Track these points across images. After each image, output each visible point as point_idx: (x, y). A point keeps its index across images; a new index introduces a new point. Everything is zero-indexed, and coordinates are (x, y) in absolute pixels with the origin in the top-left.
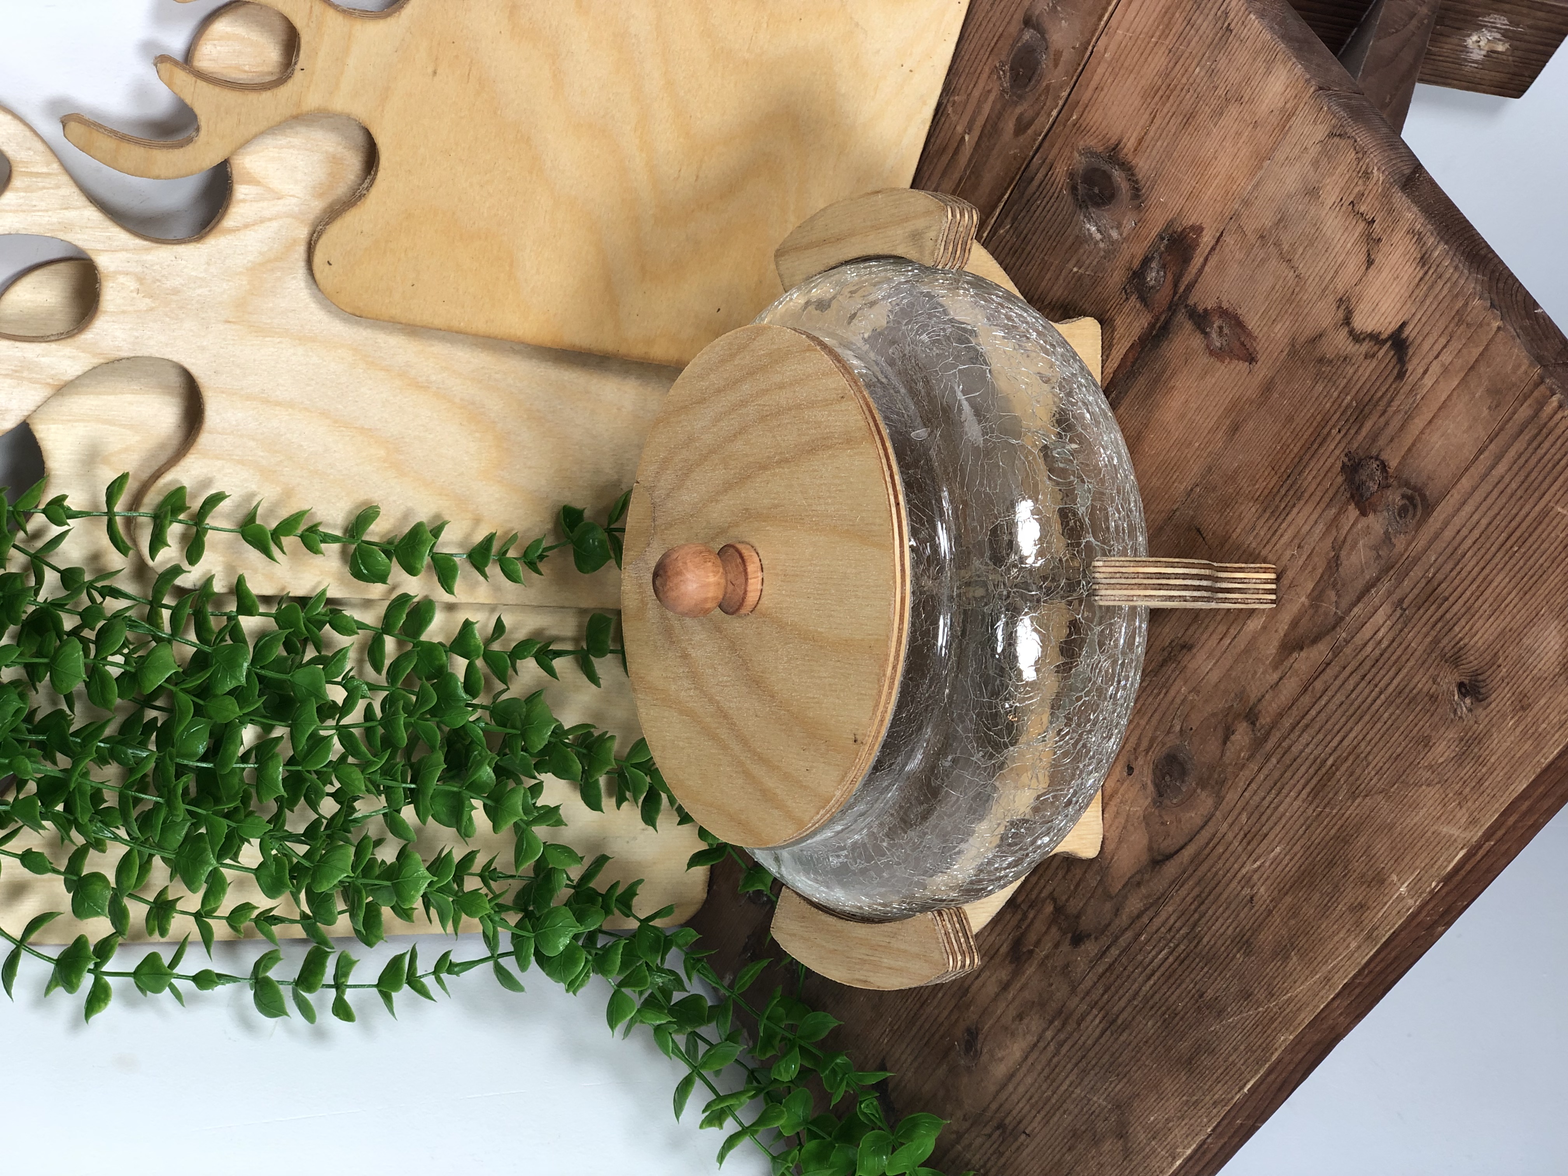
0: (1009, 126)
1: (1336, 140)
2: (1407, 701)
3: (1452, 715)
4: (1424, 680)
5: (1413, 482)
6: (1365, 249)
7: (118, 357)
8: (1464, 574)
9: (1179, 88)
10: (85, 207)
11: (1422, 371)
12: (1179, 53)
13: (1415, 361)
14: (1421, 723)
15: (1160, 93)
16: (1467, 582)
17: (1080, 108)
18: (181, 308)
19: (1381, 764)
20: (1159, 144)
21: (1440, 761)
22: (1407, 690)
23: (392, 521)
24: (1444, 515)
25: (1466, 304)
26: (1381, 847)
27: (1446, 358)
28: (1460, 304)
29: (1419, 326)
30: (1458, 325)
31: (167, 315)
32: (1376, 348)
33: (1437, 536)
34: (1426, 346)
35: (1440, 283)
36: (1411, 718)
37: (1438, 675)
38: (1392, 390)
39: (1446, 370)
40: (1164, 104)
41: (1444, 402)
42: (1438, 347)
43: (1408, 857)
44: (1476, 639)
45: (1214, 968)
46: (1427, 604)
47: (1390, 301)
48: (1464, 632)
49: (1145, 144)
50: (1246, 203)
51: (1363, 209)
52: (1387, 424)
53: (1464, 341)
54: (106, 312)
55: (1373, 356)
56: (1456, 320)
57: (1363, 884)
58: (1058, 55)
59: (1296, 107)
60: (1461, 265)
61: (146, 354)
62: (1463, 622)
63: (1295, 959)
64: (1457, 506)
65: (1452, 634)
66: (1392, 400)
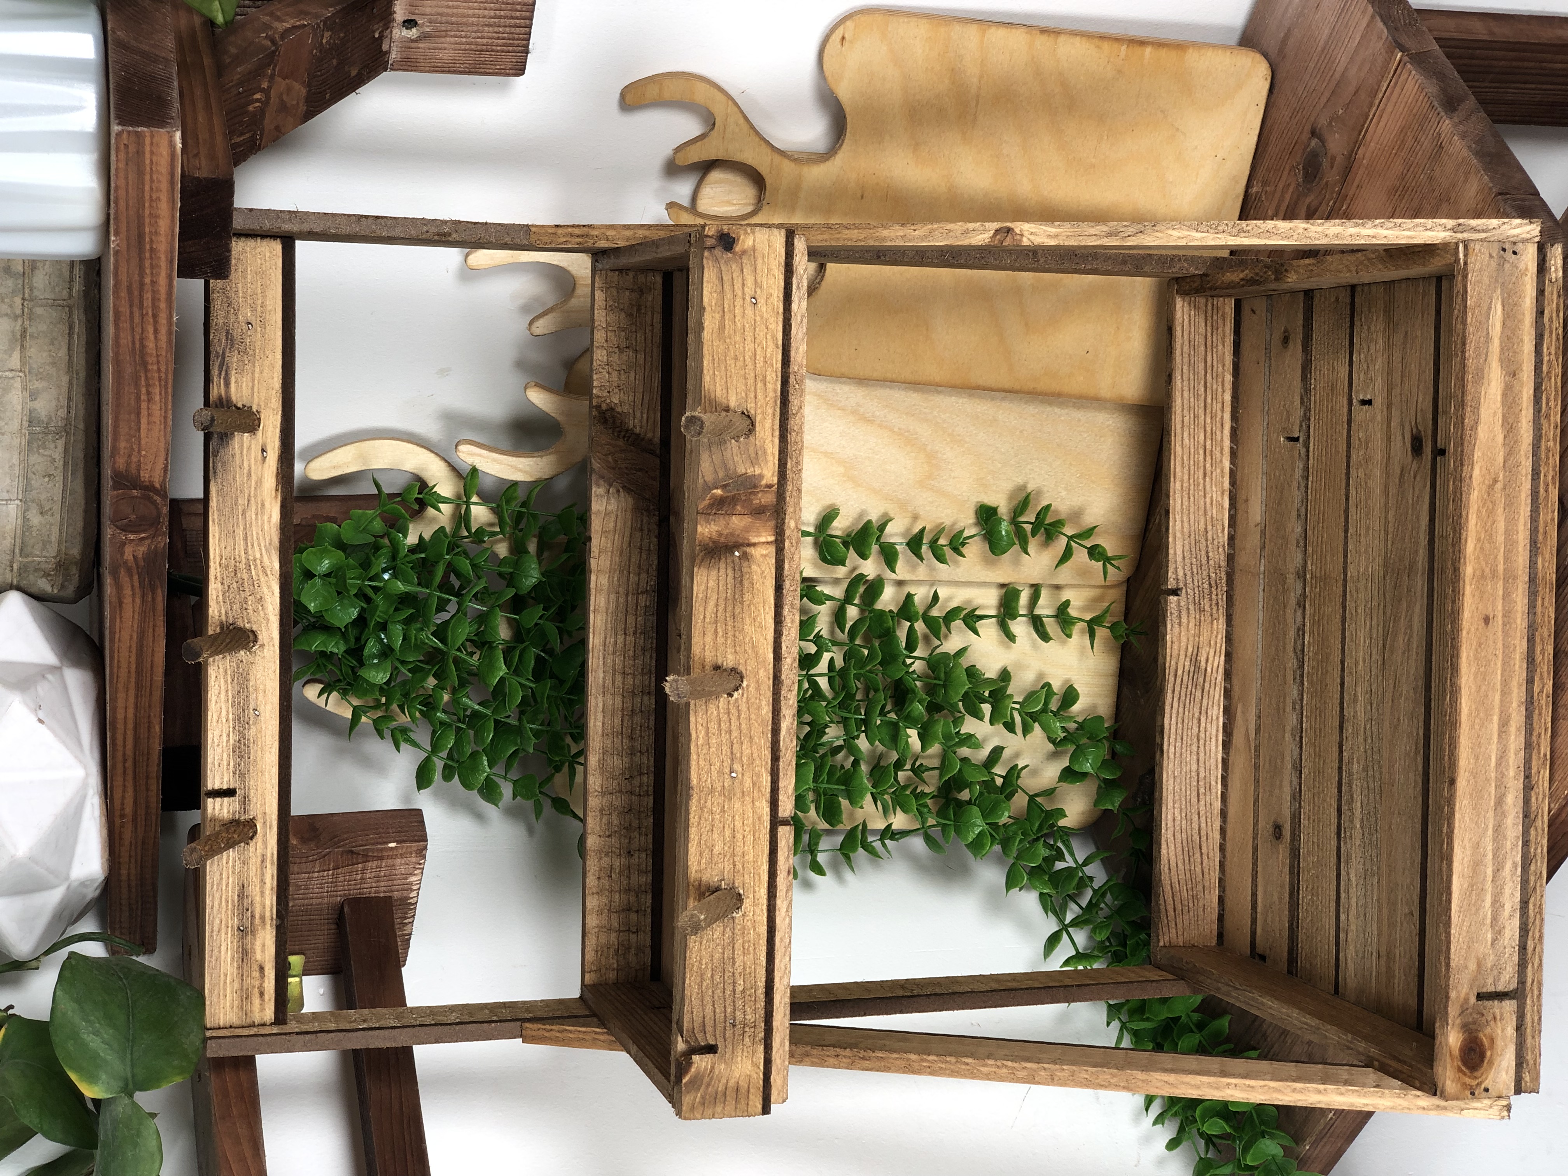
0: (1302, 212)
9: (1410, 189)
12: (1410, 163)
15: (1398, 192)
17: (1348, 201)
23: (851, 520)
40: (1401, 201)
58: (1333, 159)
59: (1483, 208)
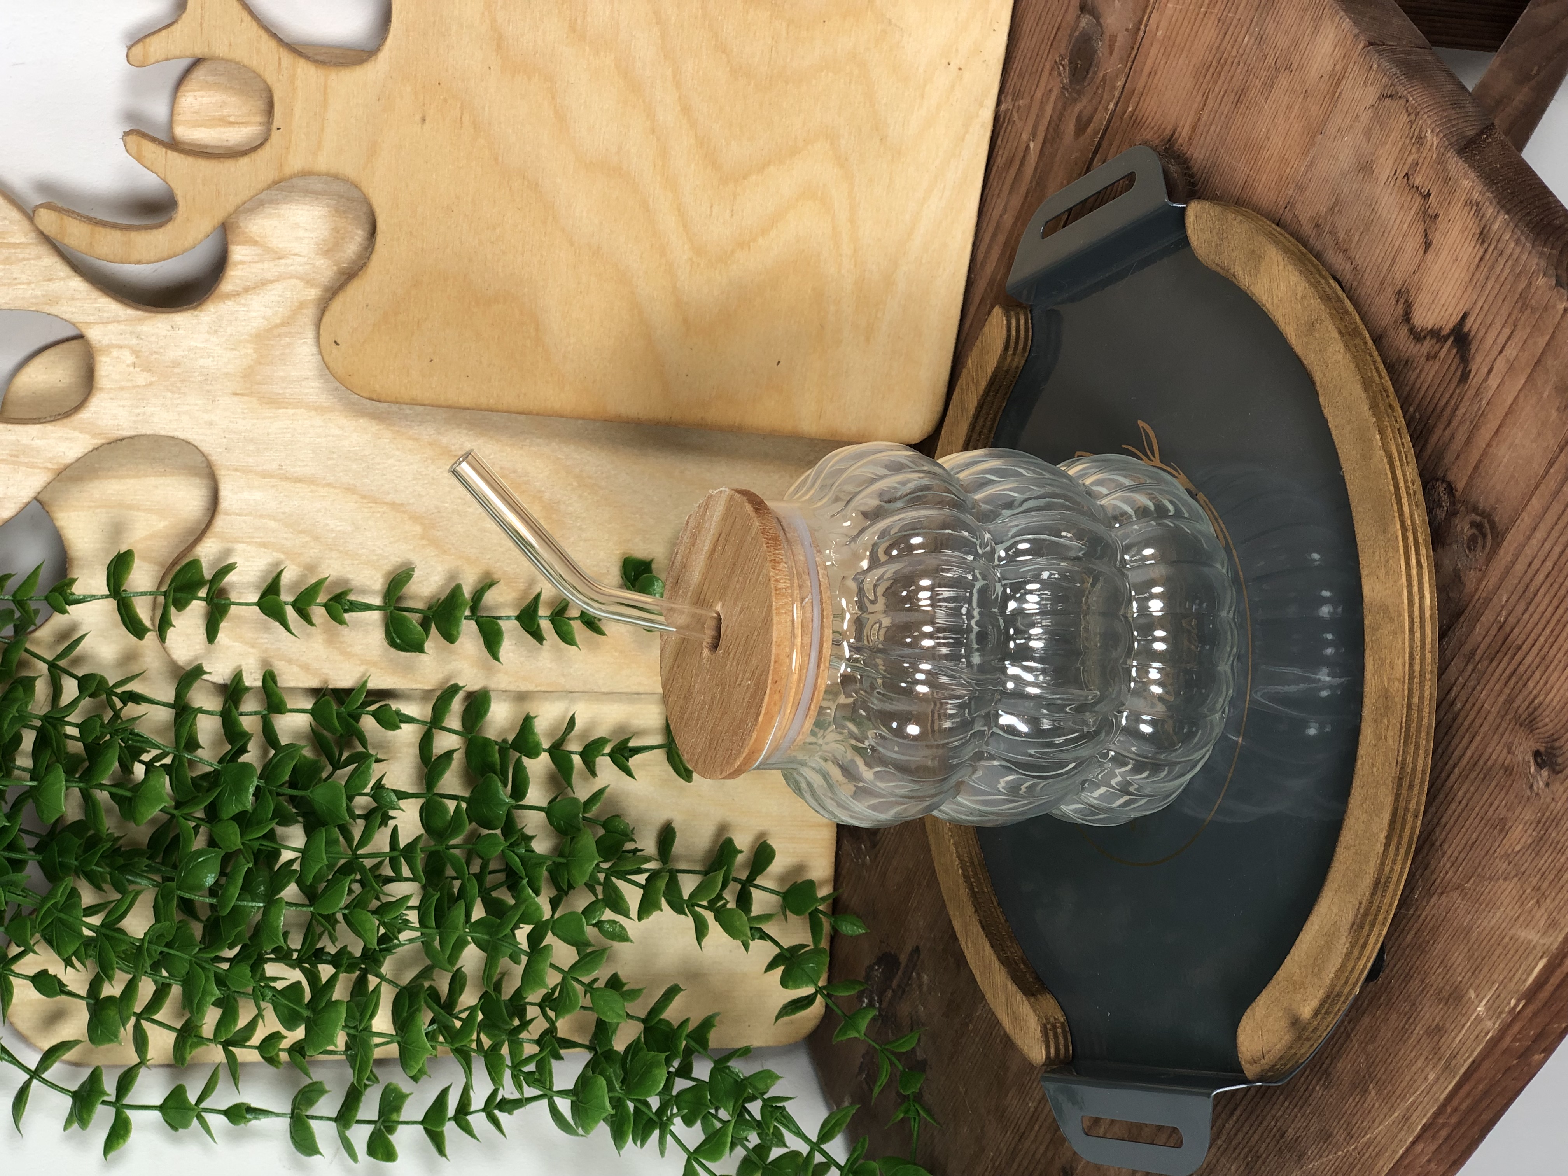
0: (1070, 127)
1: (1388, 102)
2: (1481, 775)
3: (1529, 792)
4: (1499, 748)
5: (1481, 506)
6: (1421, 228)
7: (120, 437)
8: (1536, 617)
9: (1229, 62)
10: (69, 277)
11: (1486, 370)
12: (1228, 22)
13: (1479, 359)
14: (1497, 802)
15: (1212, 70)
16: (1540, 627)
17: (1134, 99)
18: (183, 381)
19: (1456, 854)
20: (1212, 129)
21: (1517, 849)
22: (1481, 762)
24: (1515, 545)
25: (1529, 285)
26: (1458, 957)
27: (1511, 352)
28: (1522, 285)
29: (1481, 316)
30: (1522, 311)
31: (168, 390)
32: (1437, 347)
33: (1508, 570)
34: (1490, 339)
35: (1502, 261)
36: (1486, 796)
37: (1512, 743)
38: (1455, 396)
39: (1511, 367)
40: (1216, 83)
41: (1510, 407)
42: (1502, 339)
43: (1486, 969)
44: (1551, 696)
45: (1294, 1102)
46: (1499, 655)
47: (1449, 289)
48: (1538, 688)
49: (1199, 131)
50: (1301, 188)
51: (1418, 180)
52: (1452, 437)
53: (1528, 330)
54: (101, 389)
55: (1436, 356)
56: (1520, 304)
57: (1440, 1001)
58: (1113, 39)
59: (1345, 69)
60: (1523, 238)
61: (149, 432)
62: (1537, 675)
63: (1373, 1093)
64: (1528, 533)
65: (1525, 692)
66: (1456, 408)
